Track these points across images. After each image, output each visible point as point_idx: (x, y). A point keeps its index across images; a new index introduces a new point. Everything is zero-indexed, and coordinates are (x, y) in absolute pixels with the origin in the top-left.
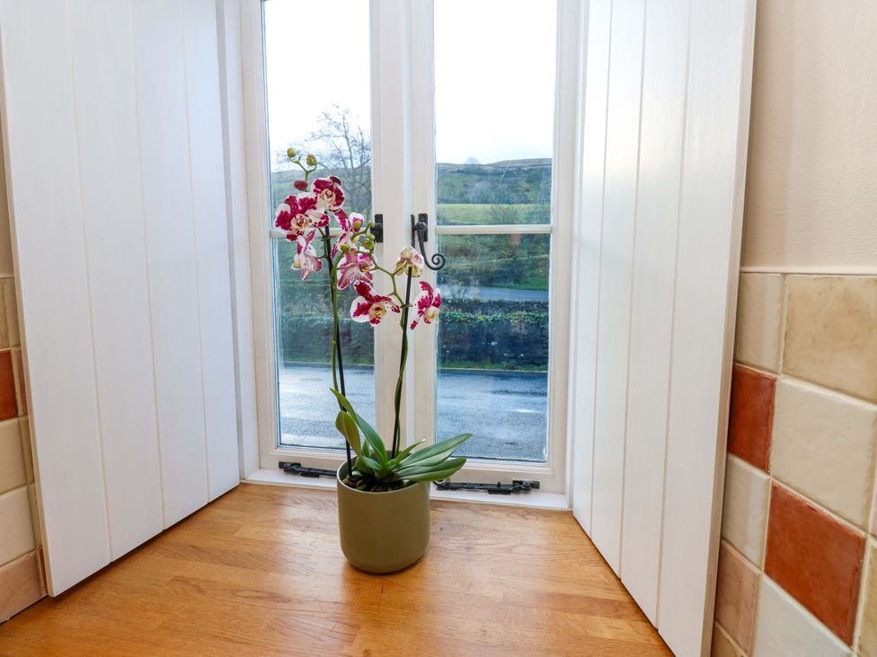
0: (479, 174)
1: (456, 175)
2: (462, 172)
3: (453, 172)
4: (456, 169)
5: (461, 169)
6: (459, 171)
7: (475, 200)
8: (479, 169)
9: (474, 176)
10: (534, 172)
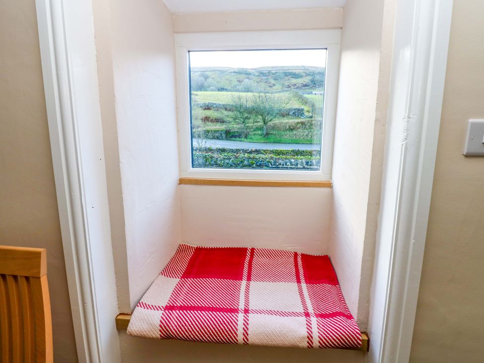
0: (246, 74)
1: (233, 74)
2: (237, 73)
3: (231, 72)
4: (233, 71)
5: (236, 71)
6: (234, 72)
7: (243, 90)
8: (247, 71)
9: (243, 75)
10: (278, 74)
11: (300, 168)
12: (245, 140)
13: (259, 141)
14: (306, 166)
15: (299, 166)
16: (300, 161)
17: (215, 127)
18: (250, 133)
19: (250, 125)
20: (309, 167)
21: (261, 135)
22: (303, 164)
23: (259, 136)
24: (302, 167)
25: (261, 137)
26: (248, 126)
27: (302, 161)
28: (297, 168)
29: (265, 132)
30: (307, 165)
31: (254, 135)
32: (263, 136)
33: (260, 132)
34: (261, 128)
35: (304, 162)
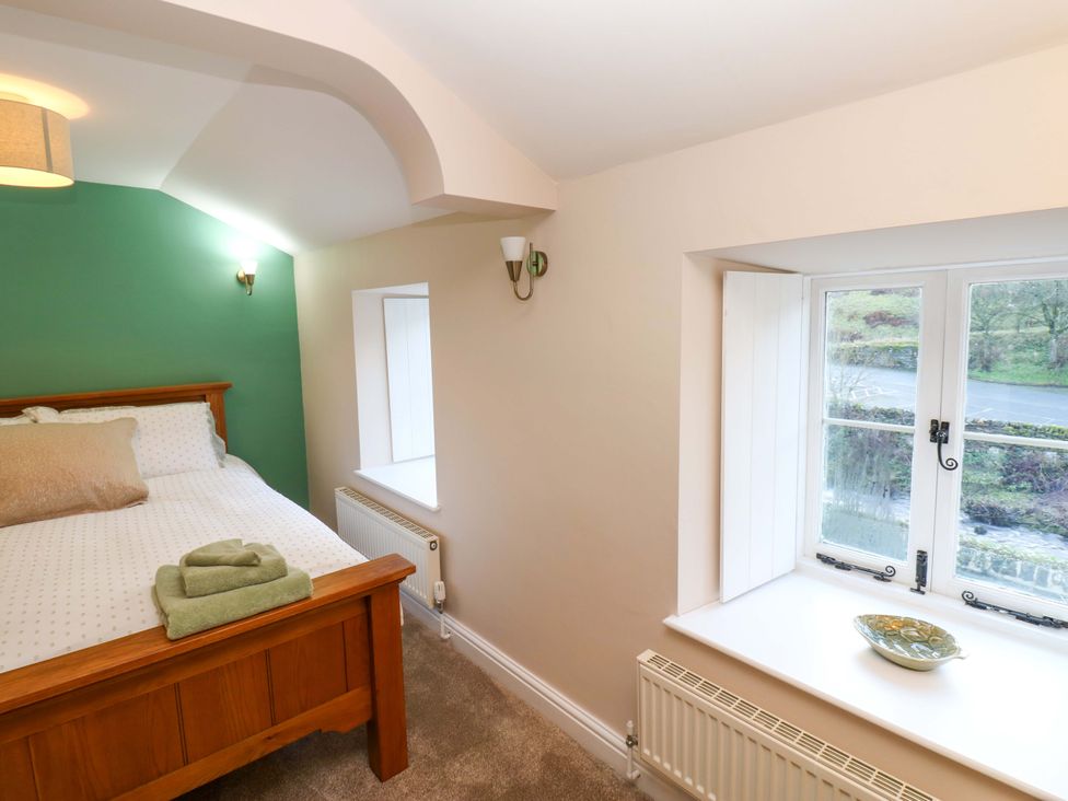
11: (972, 572)
12: (984, 375)
13: (1028, 380)
14: (992, 571)
15: (971, 566)
16: (979, 553)
17: (897, 340)
18: (1003, 356)
19: (1004, 332)
20: (999, 575)
21: (1039, 364)
22: (984, 562)
23: (1032, 367)
24: (979, 570)
25: (1039, 368)
26: (997, 338)
27: (982, 556)
28: (965, 570)
29: (1053, 357)
30: (997, 570)
31: (1017, 361)
32: (1044, 365)
33: (1036, 354)
34: (1039, 344)
35: (989, 558)
